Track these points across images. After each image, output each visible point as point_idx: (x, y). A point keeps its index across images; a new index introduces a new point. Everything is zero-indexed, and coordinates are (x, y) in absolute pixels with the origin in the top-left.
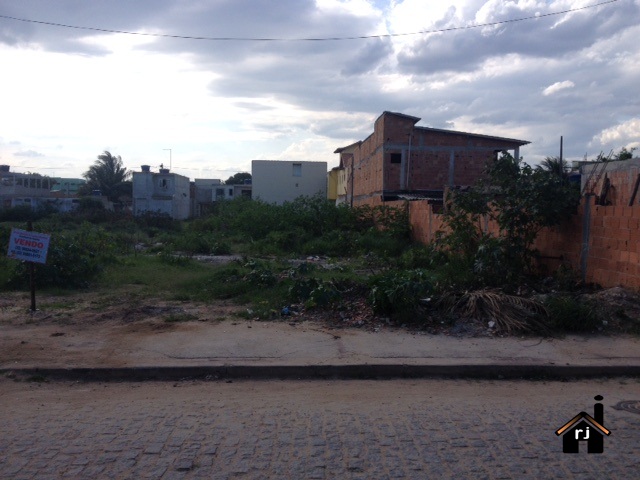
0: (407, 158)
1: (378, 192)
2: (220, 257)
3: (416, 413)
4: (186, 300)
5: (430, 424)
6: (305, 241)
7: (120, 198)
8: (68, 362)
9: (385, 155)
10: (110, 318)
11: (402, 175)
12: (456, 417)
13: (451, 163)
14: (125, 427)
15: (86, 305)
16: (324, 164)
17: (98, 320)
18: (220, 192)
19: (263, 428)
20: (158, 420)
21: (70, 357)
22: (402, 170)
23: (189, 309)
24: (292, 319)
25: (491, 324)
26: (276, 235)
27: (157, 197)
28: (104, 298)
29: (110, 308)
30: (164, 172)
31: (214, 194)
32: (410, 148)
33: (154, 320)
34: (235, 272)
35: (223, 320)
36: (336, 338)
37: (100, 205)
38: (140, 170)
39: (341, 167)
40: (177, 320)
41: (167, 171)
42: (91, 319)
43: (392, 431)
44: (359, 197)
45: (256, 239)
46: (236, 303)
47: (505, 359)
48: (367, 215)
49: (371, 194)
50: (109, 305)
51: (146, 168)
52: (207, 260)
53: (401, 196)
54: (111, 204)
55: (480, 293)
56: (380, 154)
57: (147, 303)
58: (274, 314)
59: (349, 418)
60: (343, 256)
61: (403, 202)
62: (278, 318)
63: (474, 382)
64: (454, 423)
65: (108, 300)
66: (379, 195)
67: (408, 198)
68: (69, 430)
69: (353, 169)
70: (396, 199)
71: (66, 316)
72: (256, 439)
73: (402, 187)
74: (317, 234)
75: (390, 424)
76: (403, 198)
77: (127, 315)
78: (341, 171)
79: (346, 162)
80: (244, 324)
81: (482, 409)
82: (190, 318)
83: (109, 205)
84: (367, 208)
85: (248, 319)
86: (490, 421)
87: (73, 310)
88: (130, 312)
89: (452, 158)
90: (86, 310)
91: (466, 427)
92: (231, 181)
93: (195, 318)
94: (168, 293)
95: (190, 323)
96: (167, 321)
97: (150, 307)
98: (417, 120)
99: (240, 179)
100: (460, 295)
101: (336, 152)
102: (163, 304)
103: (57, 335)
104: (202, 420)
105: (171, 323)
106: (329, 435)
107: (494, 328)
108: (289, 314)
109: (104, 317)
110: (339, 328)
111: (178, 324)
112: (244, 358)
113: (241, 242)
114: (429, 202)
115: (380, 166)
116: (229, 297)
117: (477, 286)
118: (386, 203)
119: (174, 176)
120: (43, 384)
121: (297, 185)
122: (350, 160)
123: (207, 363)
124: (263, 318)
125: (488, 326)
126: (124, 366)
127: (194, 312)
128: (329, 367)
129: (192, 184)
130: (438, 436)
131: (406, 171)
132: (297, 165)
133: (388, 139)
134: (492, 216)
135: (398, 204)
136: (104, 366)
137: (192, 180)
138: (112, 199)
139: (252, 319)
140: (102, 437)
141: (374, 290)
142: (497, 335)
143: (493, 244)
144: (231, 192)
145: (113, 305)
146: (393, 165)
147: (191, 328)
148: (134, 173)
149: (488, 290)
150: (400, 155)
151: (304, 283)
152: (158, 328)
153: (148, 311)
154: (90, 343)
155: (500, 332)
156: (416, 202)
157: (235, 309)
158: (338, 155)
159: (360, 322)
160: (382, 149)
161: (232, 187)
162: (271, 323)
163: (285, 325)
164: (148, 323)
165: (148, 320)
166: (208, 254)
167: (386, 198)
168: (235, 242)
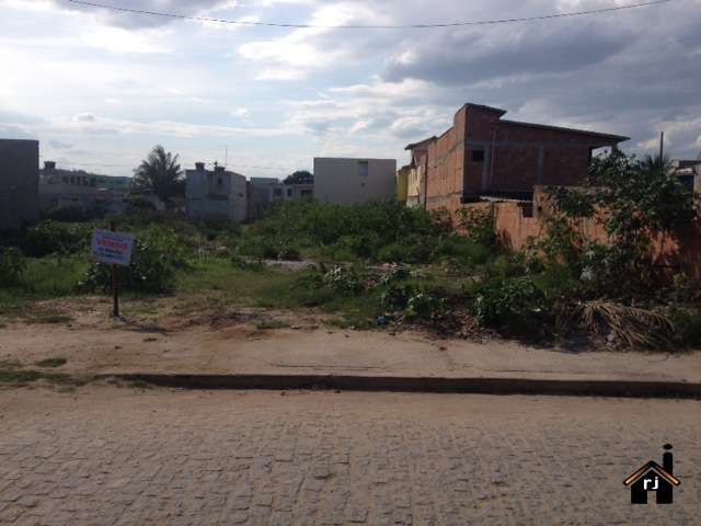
0: (490, 155)
1: (457, 193)
2: (289, 263)
3: (548, 428)
4: (271, 307)
5: (567, 441)
6: (380, 246)
7: (171, 198)
8: (169, 368)
9: (466, 151)
10: (198, 324)
11: (485, 175)
12: (593, 433)
13: (540, 162)
14: (248, 434)
15: (168, 310)
16: (394, 162)
17: (186, 326)
18: (278, 192)
19: (390, 440)
20: (278, 429)
21: (170, 364)
22: (485, 168)
23: (276, 315)
24: (391, 328)
25: (611, 337)
26: (348, 240)
27: (212, 196)
28: (185, 303)
29: (194, 313)
30: (219, 170)
31: (271, 194)
32: (493, 143)
33: (244, 326)
34: (318, 279)
35: (316, 328)
36: (442, 349)
37: (151, 205)
38: (194, 168)
39: (413, 165)
40: (268, 327)
41: (223, 169)
42: (177, 325)
43: (528, 446)
44: (433, 199)
45: (326, 243)
46: (323, 311)
47: (633, 375)
48: (444, 218)
49: (449, 195)
50: (192, 311)
51: (200, 166)
52: (275, 265)
53: (484, 198)
54: (163, 203)
55: (596, 304)
56: (460, 151)
57: (231, 309)
58: (370, 323)
59: (478, 433)
60: (423, 263)
61: (487, 204)
62: (374, 327)
63: (600, 399)
64: (593, 440)
65: (189, 305)
66: (458, 197)
67: (492, 199)
68: (191, 437)
69: (427, 168)
70: (479, 200)
71: (152, 322)
72: (386, 450)
73: (484, 188)
74: (393, 239)
75: (522, 438)
76: (487, 200)
77: (215, 322)
78: (413, 170)
79: (418, 161)
80: (340, 333)
81: (618, 427)
82: (281, 325)
83: (160, 206)
84: (444, 210)
85: (342, 328)
86: (630, 438)
87: (157, 316)
88: (217, 319)
89: (542, 154)
90: (170, 314)
91: (607, 445)
92: (289, 180)
93: (287, 326)
94: (248, 299)
95: (283, 331)
96: (259, 328)
97: (235, 314)
98: (503, 113)
99: (300, 178)
100: (575, 306)
101: (406, 149)
102: (248, 311)
103: (150, 340)
104: (323, 429)
105: (264, 329)
106: (463, 449)
107: (614, 342)
108: (387, 323)
109: (192, 323)
110: (443, 339)
111: (270, 331)
112: (350, 368)
113: (308, 246)
114: (519, 205)
115: (460, 164)
116: (315, 304)
117: (592, 296)
118: (467, 206)
119: (230, 174)
120: (147, 390)
121: (363, 185)
122: (423, 158)
123: (311, 372)
124: (358, 328)
125: (607, 340)
126: (227, 373)
127: (284, 319)
128: (442, 379)
129: (248, 183)
130: (579, 453)
131: (489, 170)
132: (364, 163)
133: (468, 134)
134: (600, 221)
135: (482, 207)
136: (208, 373)
137: (248, 179)
138: (164, 199)
139: (347, 327)
140: (227, 444)
141: (479, 299)
142: (617, 349)
143: (601, 251)
144: (289, 192)
145: (198, 311)
146: (475, 163)
147: (285, 336)
148: (188, 172)
149: (605, 301)
150: (482, 152)
151: (399, 291)
152: (252, 335)
153: (235, 317)
154: (186, 349)
155: (623, 346)
156: (503, 205)
157: (326, 317)
158: (409, 152)
159: (465, 334)
160: (462, 146)
161: (289, 187)
162: (369, 332)
163: (384, 334)
164: (239, 330)
165: (238, 326)
166: (277, 259)
167: (465, 200)
168: (303, 246)
